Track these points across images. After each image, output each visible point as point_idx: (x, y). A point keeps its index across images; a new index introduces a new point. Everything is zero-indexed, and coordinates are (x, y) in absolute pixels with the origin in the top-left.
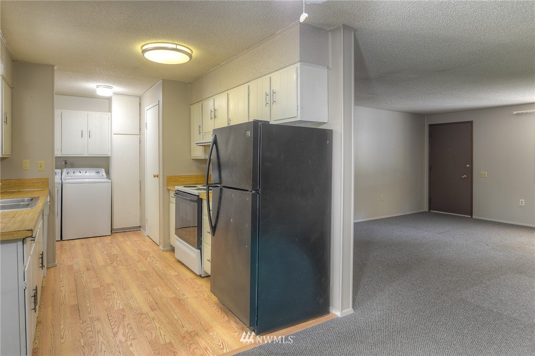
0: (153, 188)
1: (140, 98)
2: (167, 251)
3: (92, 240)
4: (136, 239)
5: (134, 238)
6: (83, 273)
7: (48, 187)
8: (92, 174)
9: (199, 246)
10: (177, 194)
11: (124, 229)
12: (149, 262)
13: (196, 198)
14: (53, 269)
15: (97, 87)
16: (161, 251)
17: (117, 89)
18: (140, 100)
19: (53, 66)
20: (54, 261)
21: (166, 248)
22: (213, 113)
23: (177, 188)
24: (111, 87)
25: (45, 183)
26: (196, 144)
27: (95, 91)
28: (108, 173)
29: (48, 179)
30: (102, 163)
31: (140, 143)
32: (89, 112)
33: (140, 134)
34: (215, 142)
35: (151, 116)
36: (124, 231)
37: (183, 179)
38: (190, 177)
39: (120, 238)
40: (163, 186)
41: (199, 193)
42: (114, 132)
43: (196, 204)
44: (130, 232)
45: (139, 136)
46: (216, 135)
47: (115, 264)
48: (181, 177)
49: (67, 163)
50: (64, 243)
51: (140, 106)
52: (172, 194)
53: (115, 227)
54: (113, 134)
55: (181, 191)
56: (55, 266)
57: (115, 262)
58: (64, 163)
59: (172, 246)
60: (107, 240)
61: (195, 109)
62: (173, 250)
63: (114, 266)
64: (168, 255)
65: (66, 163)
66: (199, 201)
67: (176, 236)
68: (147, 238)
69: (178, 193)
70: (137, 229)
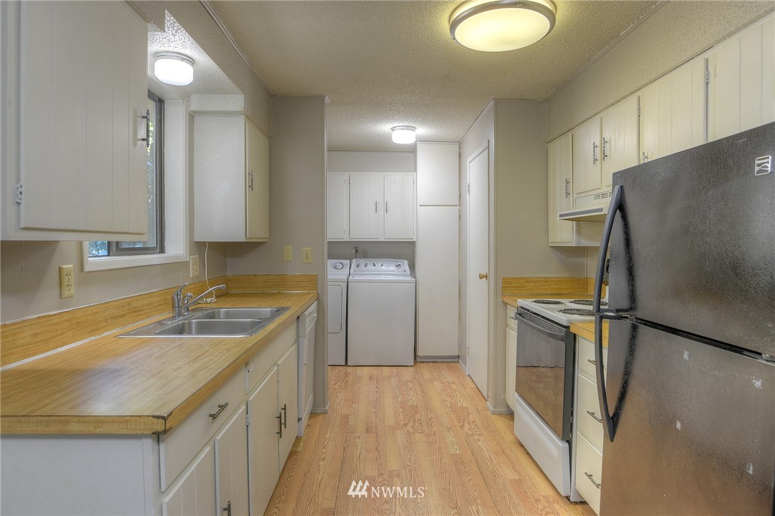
0: (479, 297)
1: (460, 144)
2: (500, 414)
3: (386, 371)
4: (450, 379)
5: (447, 375)
6: (359, 437)
7: (317, 290)
8: (391, 268)
9: (567, 432)
10: (520, 314)
11: (433, 357)
12: (467, 434)
13: (562, 333)
14: (321, 417)
15: (393, 129)
16: (489, 413)
17: (422, 130)
18: (460, 148)
19: (322, 98)
20: (324, 405)
21: (499, 409)
22: (598, 150)
23: (522, 302)
24: (414, 129)
25: (314, 283)
26: (561, 216)
27: (389, 138)
28: (412, 267)
29: (316, 276)
30: (403, 251)
31: (460, 219)
32: (386, 174)
33: (460, 205)
34: (620, 206)
35: (476, 171)
36: (434, 360)
37: (532, 284)
38: (546, 280)
39: (426, 372)
40: (496, 296)
41: (568, 321)
42: (420, 202)
43: (563, 344)
44: (443, 365)
45: (458, 207)
46: (622, 187)
47: (409, 427)
48: (527, 280)
49: (361, 251)
50: (350, 369)
51: (460, 157)
52: (512, 312)
53: (420, 353)
54: (418, 206)
55: (529, 311)
56: (325, 413)
57: (411, 424)
58: (354, 251)
59: (508, 407)
60: (407, 374)
61: (558, 149)
62: (510, 415)
63: (408, 431)
64: (500, 423)
65: (357, 251)
66: (570, 340)
67: (516, 395)
68: (469, 380)
69: (523, 313)
70: (453, 360)
